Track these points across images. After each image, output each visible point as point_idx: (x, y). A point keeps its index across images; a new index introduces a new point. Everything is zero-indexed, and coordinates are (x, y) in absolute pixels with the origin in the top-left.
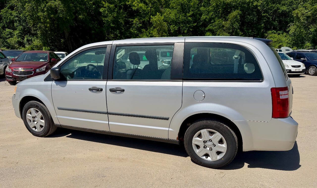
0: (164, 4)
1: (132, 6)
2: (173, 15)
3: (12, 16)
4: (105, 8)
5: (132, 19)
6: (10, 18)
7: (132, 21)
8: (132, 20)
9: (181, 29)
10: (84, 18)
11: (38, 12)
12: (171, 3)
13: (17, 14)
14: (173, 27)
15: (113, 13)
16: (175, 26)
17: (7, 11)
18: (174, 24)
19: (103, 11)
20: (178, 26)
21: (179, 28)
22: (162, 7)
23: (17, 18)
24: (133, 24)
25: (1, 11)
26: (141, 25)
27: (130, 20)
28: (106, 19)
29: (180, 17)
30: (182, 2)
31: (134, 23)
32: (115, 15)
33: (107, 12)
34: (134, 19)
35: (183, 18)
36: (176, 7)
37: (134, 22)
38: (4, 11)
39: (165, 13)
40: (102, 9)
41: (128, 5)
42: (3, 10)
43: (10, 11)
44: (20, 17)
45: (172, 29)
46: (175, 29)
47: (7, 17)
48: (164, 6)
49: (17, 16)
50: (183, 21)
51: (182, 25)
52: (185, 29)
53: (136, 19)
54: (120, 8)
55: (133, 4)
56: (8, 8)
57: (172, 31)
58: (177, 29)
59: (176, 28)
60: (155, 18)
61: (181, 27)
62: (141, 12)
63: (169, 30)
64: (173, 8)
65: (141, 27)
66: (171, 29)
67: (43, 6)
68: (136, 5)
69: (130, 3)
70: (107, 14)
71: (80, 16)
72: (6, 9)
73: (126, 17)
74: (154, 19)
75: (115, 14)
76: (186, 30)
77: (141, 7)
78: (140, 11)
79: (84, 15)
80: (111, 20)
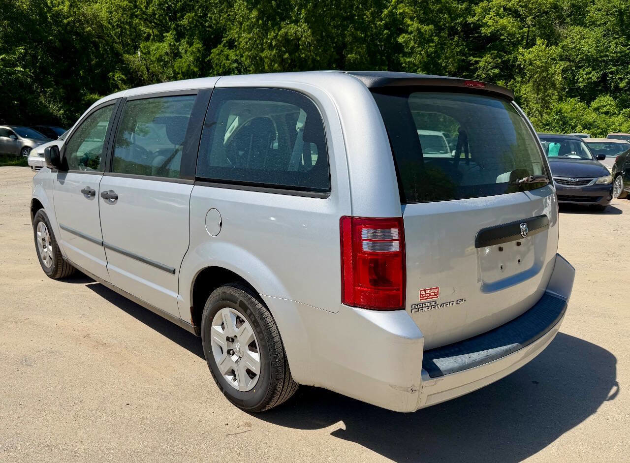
0: (569, 16)
1: (482, 26)
2: (591, 41)
3: (229, 60)
4: (411, 33)
5: (476, 57)
6: (224, 64)
7: (477, 62)
8: (477, 59)
9: (608, 78)
10: (357, 58)
11: (263, 50)
12: (589, 12)
13: (237, 55)
14: (586, 74)
15: (426, 46)
16: (593, 70)
17: (222, 51)
18: (589, 66)
19: (404, 41)
20: (601, 71)
21: (605, 75)
22: (561, 24)
23: (235, 65)
24: (477, 69)
25: (212, 51)
26: (497, 71)
27: (471, 61)
28: (408, 60)
29: (610, 46)
30: (623, 6)
31: (480, 67)
32: (431, 49)
33: (412, 43)
34: (482, 57)
35: (618, 49)
36: (603, 21)
37: (482, 64)
38: (217, 52)
39: (568, 38)
40: (403, 38)
41: (472, 23)
42: (215, 50)
43: (227, 51)
44: (241, 61)
45: (581, 80)
46: (591, 78)
47: (221, 63)
48: (568, 20)
49: (236, 61)
50: (617, 56)
51: (614, 69)
52: (621, 79)
53: (487, 57)
54: (453, 32)
55: (484, 21)
56: (224, 46)
57: (581, 85)
58: (598, 78)
59: (595, 76)
60: (529, 53)
61: (611, 73)
62: (505, 39)
63: (572, 82)
64: (593, 23)
65: (495, 76)
66: (578, 79)
67: (271, 35)
68: (490, 22)
69: (476, 18)
70: (413, 47)
71: (349, 56)
72: (220, 47)
73: (462, 53)
74: (528, 56)
75: (430, 46)
76: (626, 80)
77: (504, 28)
78: (502, 37)
79: (359, 53)
80: (420, 62)
